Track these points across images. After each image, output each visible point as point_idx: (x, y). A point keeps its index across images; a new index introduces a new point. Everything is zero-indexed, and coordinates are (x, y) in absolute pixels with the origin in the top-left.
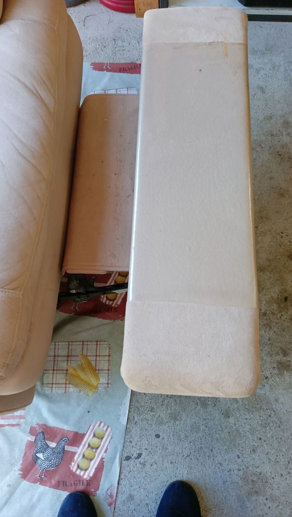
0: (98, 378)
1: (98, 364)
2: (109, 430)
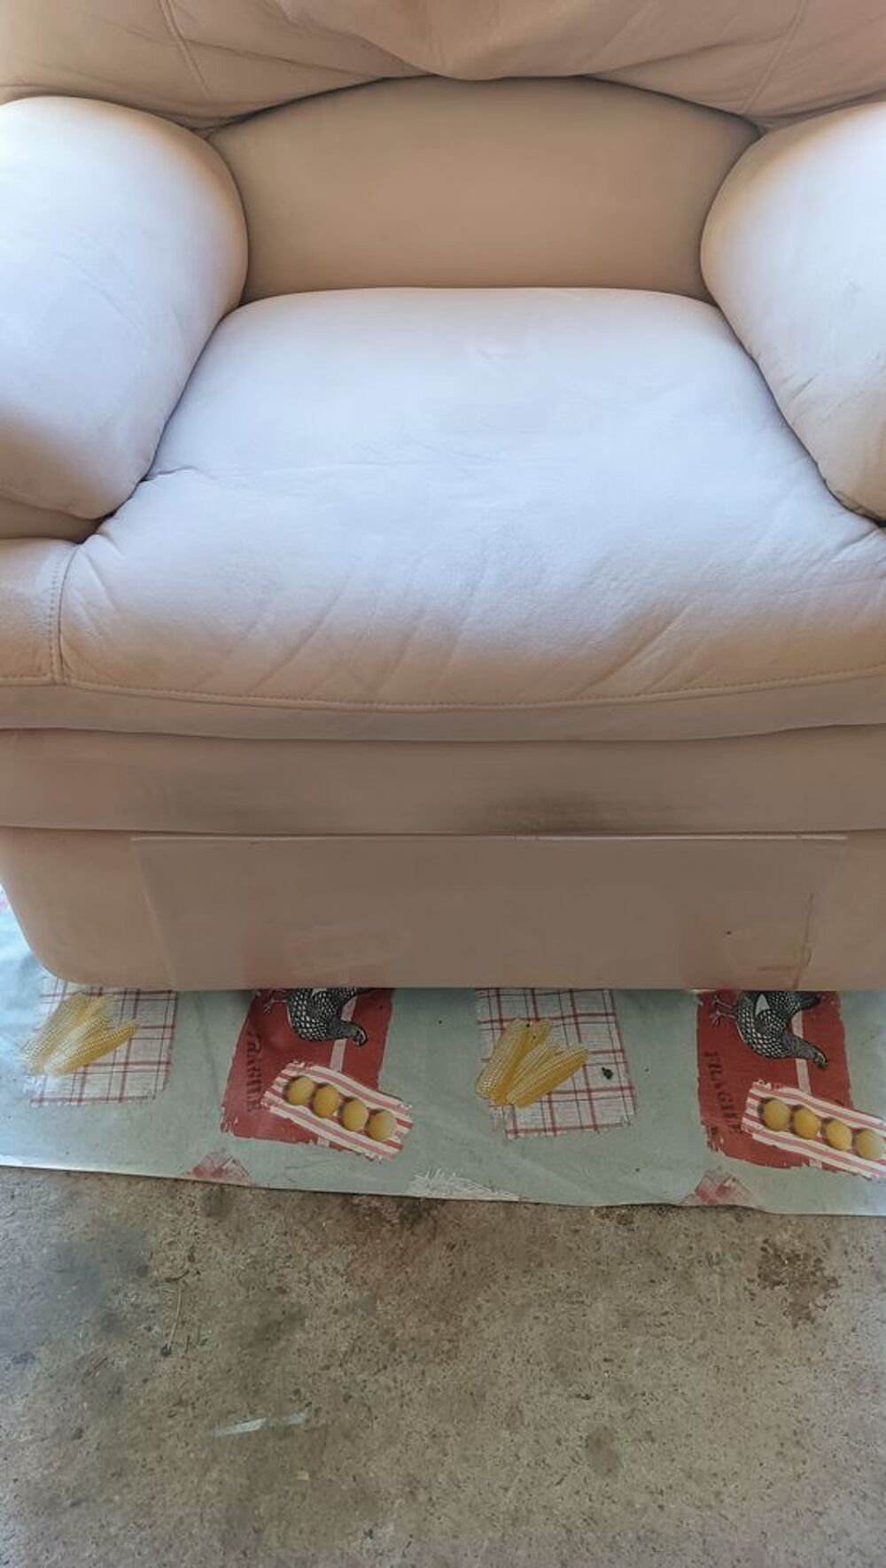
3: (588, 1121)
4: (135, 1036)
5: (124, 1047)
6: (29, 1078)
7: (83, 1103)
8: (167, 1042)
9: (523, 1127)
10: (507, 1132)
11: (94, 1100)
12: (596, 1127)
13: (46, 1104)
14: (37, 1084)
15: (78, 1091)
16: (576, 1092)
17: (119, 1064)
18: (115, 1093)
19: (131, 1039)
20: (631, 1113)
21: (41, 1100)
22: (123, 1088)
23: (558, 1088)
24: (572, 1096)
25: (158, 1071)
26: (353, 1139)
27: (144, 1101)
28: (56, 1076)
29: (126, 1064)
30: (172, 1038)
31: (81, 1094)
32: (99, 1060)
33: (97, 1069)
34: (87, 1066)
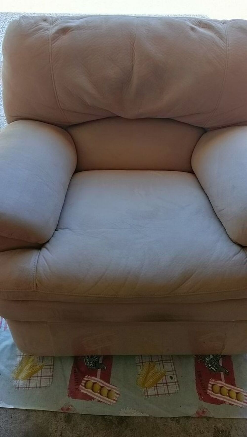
0: (24, 379)
1: (35, 378)
2: (114, 402)
3: (167, 392)
4: (43, 368)
5: (40, 371)
6: (15, 381)
7: (30, 389)
8: (52, 370)
9: (150, 394)
10: (145, 396)
11: (32, 387)
12: (169, 394)
13: (20, 389)
14: (17, 383)
15: (28, 385)
16: (163, 383)
17: (39, 377)
18: (38, 385)
19: (42, 369)
20: (178, 389)
21: (18, 388)
22: (40, 384)
23: (159, 382)
24: (162, 385)
25: (50, 379)
26: (104, 399)
27: (46, 388)
28: (22, 380)
29: (41, 376)
30: (53, 369)
31: (29, 386)
32: (33, 376)
33: (33, 378)
34: (30, 377)
